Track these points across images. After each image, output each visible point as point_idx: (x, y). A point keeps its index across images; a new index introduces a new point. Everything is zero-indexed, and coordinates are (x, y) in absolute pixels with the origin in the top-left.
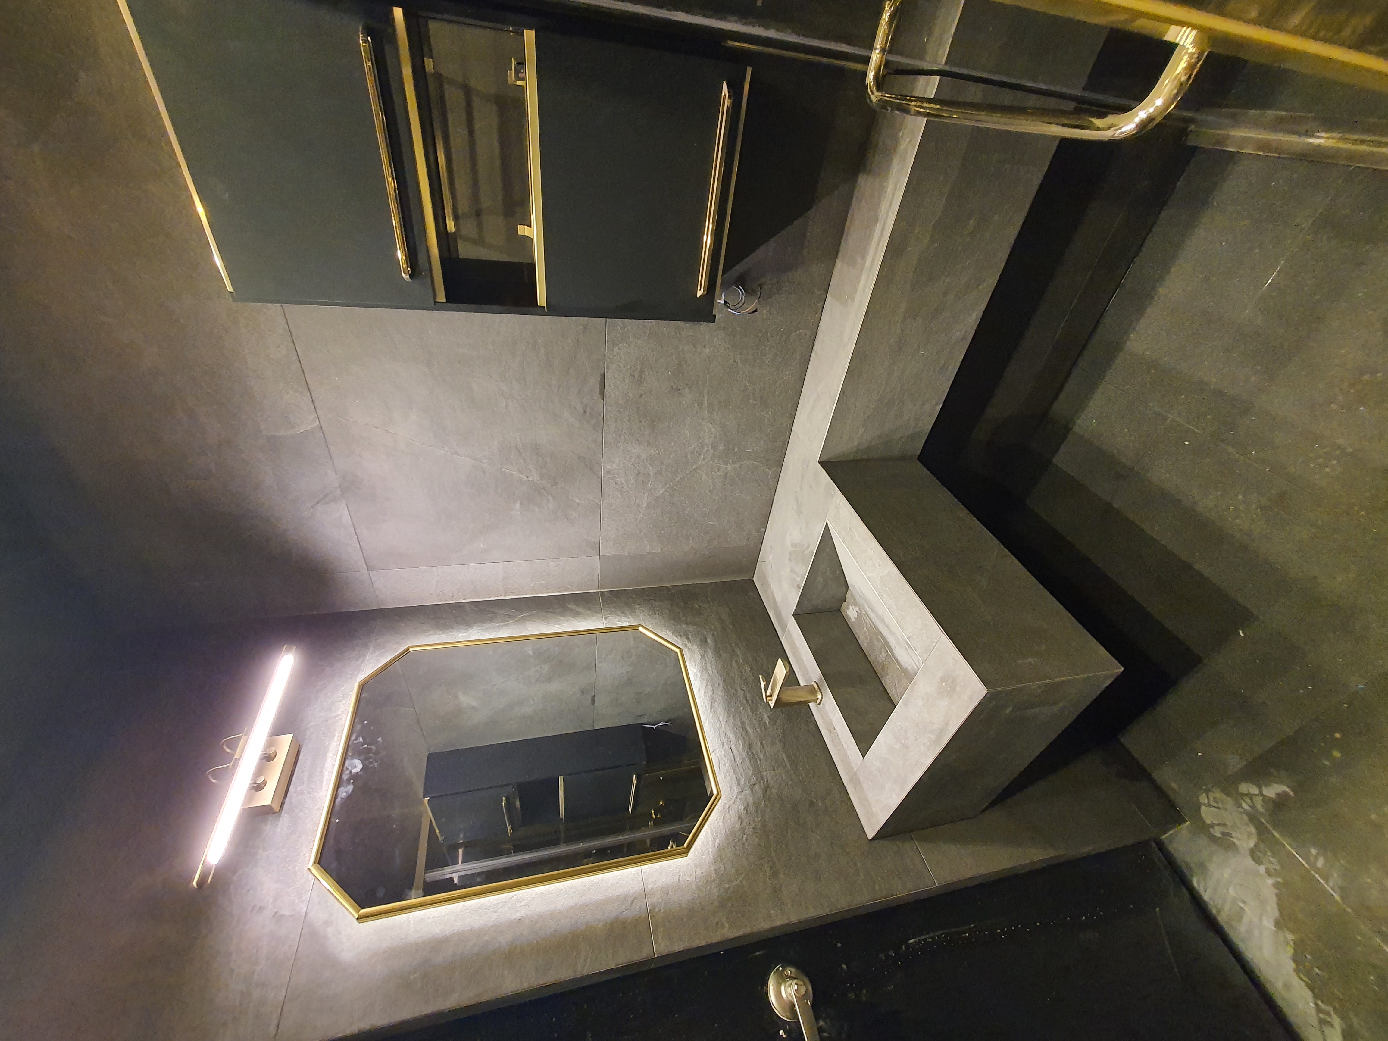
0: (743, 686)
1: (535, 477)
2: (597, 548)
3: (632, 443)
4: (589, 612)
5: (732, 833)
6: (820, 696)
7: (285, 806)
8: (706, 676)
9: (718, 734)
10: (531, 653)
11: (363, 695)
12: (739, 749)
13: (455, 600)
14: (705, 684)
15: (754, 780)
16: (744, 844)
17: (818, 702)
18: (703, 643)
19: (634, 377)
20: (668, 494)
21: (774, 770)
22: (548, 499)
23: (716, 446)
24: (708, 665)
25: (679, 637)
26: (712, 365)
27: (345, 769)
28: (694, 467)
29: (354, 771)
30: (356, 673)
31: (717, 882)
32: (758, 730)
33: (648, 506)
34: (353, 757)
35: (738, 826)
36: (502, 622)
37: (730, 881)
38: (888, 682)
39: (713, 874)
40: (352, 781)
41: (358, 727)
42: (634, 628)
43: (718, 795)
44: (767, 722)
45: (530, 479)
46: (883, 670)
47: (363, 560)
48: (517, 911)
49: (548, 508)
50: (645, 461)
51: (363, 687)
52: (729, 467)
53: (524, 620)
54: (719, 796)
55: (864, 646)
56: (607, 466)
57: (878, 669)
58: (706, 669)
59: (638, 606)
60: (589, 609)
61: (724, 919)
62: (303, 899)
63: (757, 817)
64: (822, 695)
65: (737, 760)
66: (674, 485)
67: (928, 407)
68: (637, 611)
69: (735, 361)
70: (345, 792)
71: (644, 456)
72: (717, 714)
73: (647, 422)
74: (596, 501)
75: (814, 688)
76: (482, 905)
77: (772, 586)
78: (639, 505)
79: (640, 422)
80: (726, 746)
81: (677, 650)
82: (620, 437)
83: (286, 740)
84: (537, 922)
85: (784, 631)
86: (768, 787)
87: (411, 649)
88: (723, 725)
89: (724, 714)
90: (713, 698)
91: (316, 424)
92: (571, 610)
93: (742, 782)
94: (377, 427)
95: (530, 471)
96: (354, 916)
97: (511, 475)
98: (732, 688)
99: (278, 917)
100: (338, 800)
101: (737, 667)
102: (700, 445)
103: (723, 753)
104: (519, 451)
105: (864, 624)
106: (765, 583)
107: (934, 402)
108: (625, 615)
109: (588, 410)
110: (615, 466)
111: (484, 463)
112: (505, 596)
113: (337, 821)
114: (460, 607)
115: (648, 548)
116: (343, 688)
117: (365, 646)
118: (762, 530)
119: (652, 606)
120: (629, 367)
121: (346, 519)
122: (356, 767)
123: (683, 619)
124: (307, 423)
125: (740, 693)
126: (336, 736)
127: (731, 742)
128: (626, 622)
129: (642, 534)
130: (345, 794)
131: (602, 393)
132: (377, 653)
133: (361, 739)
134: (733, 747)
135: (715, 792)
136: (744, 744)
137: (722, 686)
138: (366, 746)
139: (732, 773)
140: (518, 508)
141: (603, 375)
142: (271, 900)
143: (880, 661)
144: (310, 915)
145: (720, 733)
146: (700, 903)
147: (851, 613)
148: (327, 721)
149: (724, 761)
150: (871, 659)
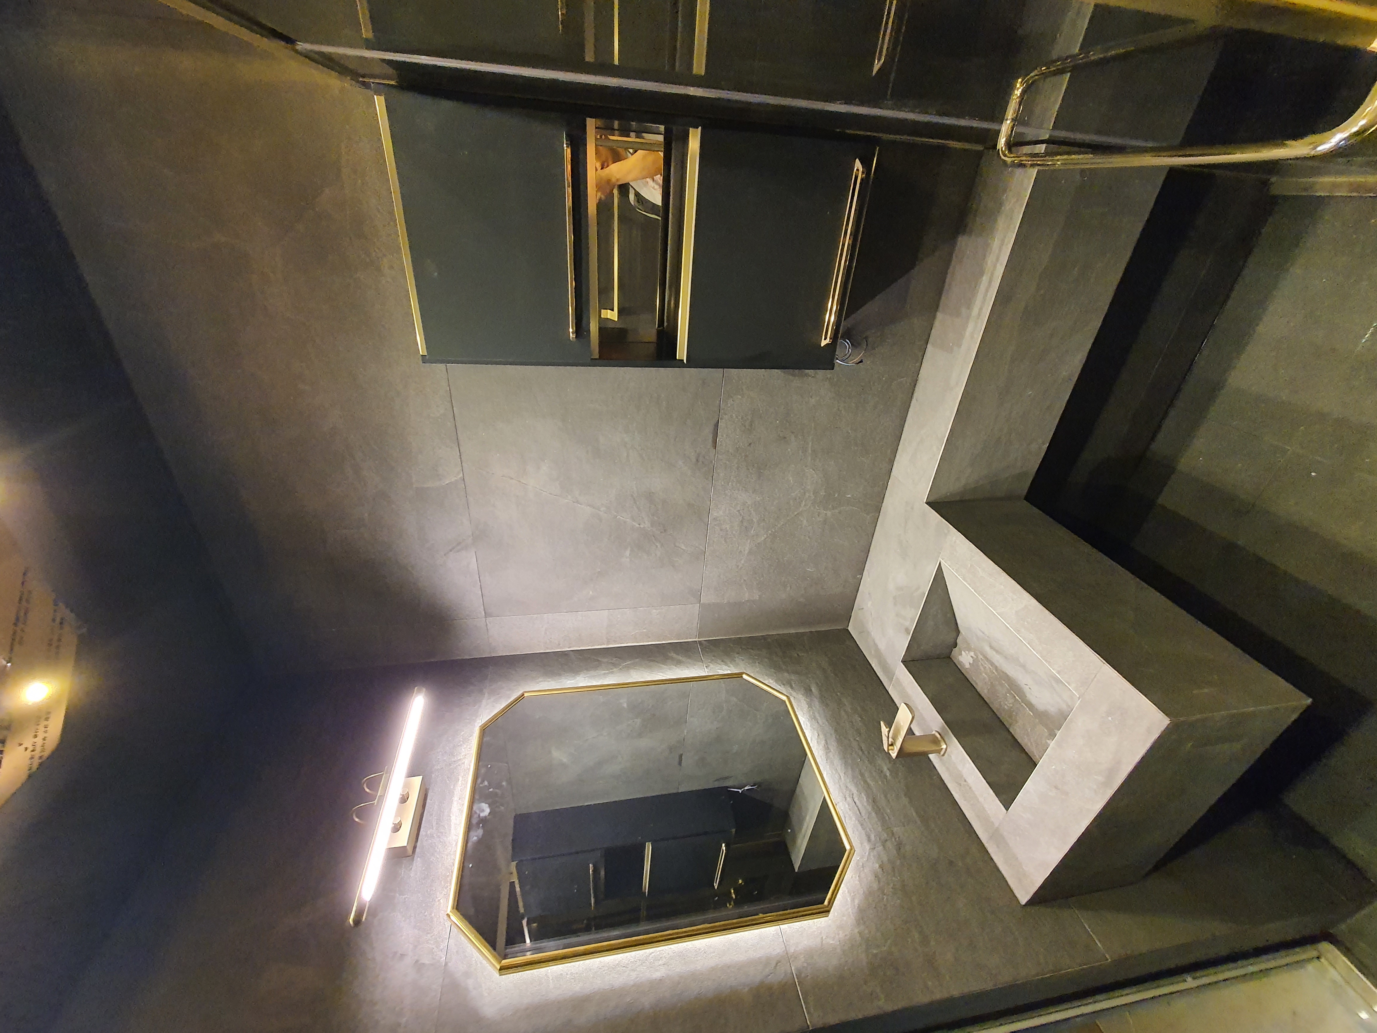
0: (856, 736)
1: (646, 525)
2: (697, 595)
3: (739, 490)
4: (689, 660)
5: (869, 894)
6: (944, 746)
7: (418, 850)
8: (816, 725)
9: (838, 786)
10: (625, 705)
11: (485, 739)
12: (863, 801)
13: (561, 649)
14: (817, 734)
15: (885, 836)
16: (885, 905)
17: (942, 753)
18: (808, 691)
19: (745, 426)
20: (770, 540)
21: (904, 826)
22: (657, 546)
23: (818, 492)
24: (817, 715)
25: (783, 686)
26: (817, 414)
27: (473, 812)
28: (796, 513)
29: (482, 815)
30: (474, 718)
31: (864, 946)
32: (880, 783)
33: (750, 552)
34: (481, 801)
35: (875, 886)
36: (607, 670)
37: (878, 946)
38: (1018, 730)
39: (858, 938)
40: (481, 825)
41: (483, 771)
42: (739, 675)
43: (851, 849)
44: (888, 775)
45: (642, 526)
46: (1010, 717)
47: (482, 607)
48: (657, 970)
49: (656, 555)
50: (750, 507)
51: (484, 730)
52: (829, 513)
53: (628, 668)
54: (852, 852)
55: (984, 692)
56: (714, 514)
57: (1003, 717)
58: (815, 718)
59: (737, 655)
60: (689, 657)
61: (878, 990)
62: (442, 947)
63: (894, 876)
64: (946, 744)
65: (863, 814)
66: (775, 532)
67: (1034, 447)
68: (736, 659)
69: (839, 409)
70: (476, 836)
71: (749, 503)
72: (833, 765)
73: (754, 469)
74: (701, 547)
75: (937, 738)
76: (619, 962)
77: (872, 633)
78: (741, 551)
79: (748, 469)
80: (848, 799)
81: (784, 698)
82: (728, 485)
83: (417, 780)
84: (679, 983)
85: (891, 679)
86: (901, 844)
87: (526, 695)
88: (842, 777)
89: (841, 765)
90: (827, 749)
91: (460, 476)
92: (672, 659)
93: (873, 837)
94: (512, 478)
95: (643, 518)
96: (496, 968)
97: (625, 522)
98: (845, 738)
99: (419, 966)
100: (470, 844)
101: (846, 717)
102: (802, 491)
103: (847, 806)
104: (634, 499)
105: (982, 669)
106: (864, 631)
107: (1040, 441)
108: (726, 664)
109: (701, 459)
110: (721, 513)
111: (601, 511)
112: (608, 644)
113: (471, 865)
114: (566, 655)
115: (747, 595)
116: (463, 733)
117: (481, 691)
118: (858, 576)
119: (751, 655)
120: (740, 417)
121: (474, 565)
122: (483, 811)
123: (784, 667)
124: (451, 476)
125: (855, 744)
126: (460, 781)
127: (853, 794)
128: (727, 670)
129: (742, 581)
130: (475, 838)
131: (715, 442)
132: (492, 699)
133: (486, 783)
134: (856, 800)
135: (848, 847)
136: (868, 797)
137: (834, 736)
138: (491, 790)
139: (860, 828)
140: (628, 555)
141: (717, 425)
142: (411, 946)
143: (1006, 707)
144: (449, 964)
145: (840, 785)
146: (849, 969)
147: (965, 659)
148: (450, 765)
149: (849, 815)
150: (995, 707)
